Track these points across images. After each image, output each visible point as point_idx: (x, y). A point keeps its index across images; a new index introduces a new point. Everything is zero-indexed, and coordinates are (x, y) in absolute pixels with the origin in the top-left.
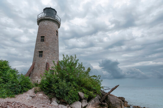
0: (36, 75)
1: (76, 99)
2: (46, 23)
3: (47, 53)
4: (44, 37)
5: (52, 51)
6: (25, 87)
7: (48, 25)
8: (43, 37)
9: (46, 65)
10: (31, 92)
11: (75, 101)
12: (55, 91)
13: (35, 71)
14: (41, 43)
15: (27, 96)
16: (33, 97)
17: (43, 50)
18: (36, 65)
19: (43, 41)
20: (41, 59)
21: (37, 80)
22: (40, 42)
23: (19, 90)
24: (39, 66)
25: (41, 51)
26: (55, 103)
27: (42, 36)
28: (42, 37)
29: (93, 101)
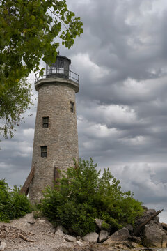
0: (38, 190)
1: (90, 229)
2: (50, 90)
3: (55, 149)
4: (48, 118)
5: (64, 145)
6: (21, 209)
7: (55, 95)
8: (46, 118)
9: (55, 172)
10: (29, 217)
11: (89, 232)
12: (61, 216)
13: (37, 182)
14: (43, 131)
15: (24, 222)
16: (32, 224)
17: (47, 144)
18: (37, 172)
19: (47, 126)
20: (45, 160)
21: (40, 198)
22: (41, 128)
23: (14, 214)
24: (41, 173)
25: (43, 145)
26: (60, 232)
27: (44, 116)
28: (44, 118)
29: (117, 233)
